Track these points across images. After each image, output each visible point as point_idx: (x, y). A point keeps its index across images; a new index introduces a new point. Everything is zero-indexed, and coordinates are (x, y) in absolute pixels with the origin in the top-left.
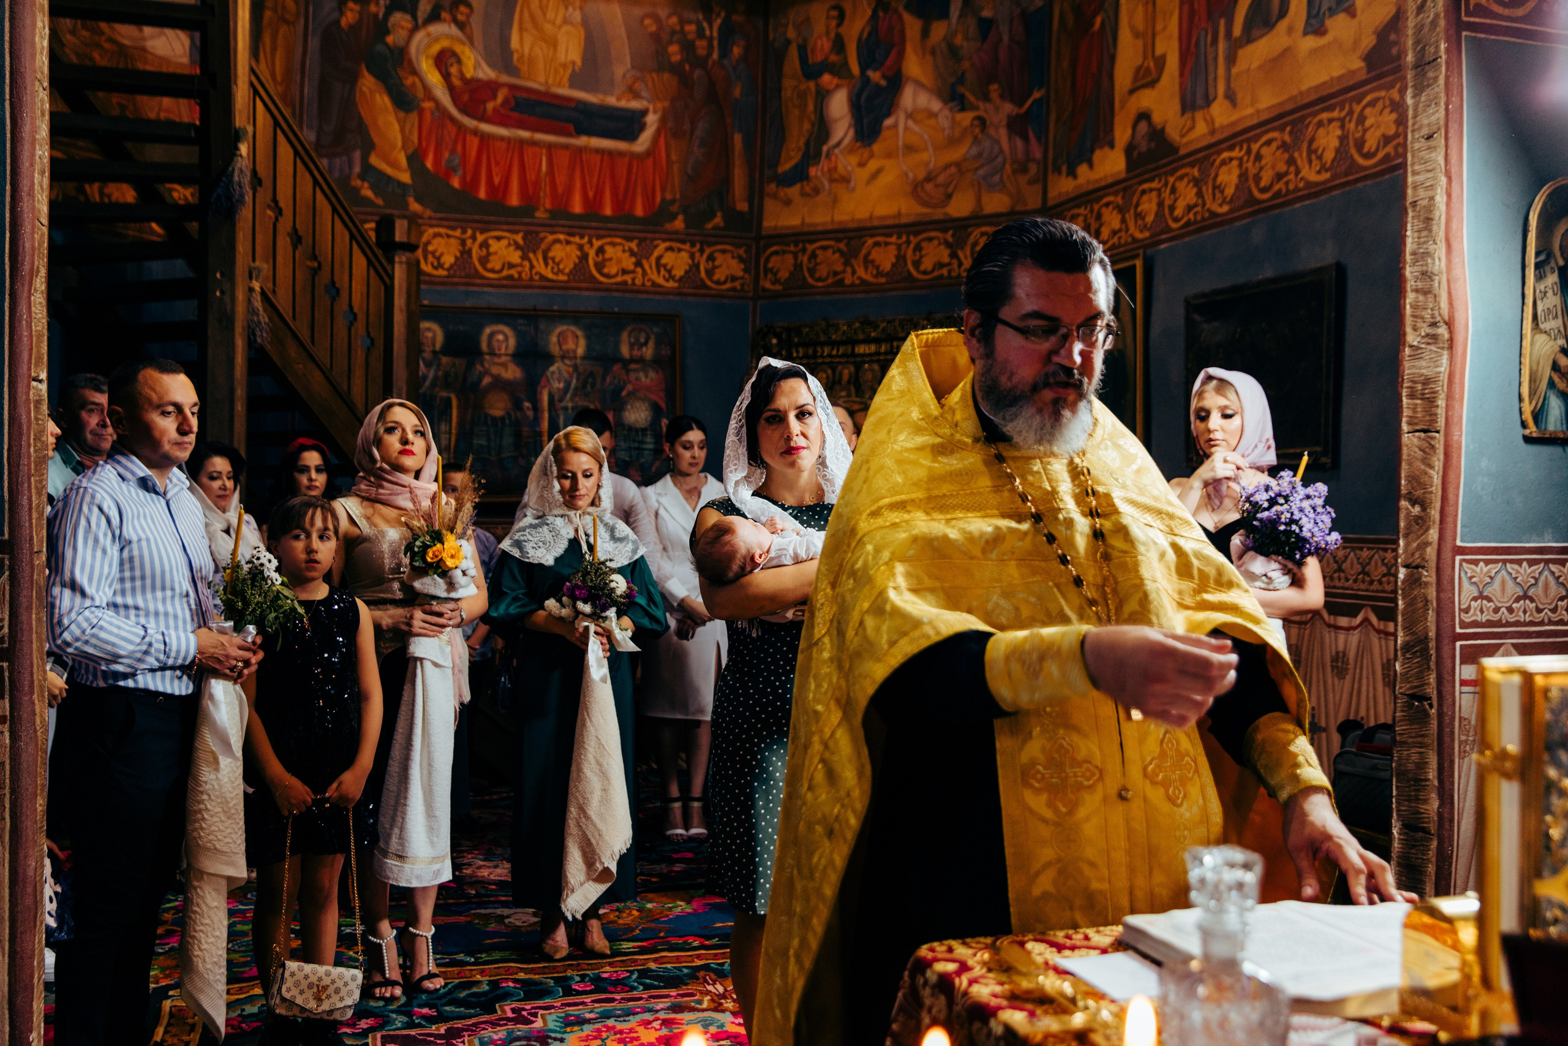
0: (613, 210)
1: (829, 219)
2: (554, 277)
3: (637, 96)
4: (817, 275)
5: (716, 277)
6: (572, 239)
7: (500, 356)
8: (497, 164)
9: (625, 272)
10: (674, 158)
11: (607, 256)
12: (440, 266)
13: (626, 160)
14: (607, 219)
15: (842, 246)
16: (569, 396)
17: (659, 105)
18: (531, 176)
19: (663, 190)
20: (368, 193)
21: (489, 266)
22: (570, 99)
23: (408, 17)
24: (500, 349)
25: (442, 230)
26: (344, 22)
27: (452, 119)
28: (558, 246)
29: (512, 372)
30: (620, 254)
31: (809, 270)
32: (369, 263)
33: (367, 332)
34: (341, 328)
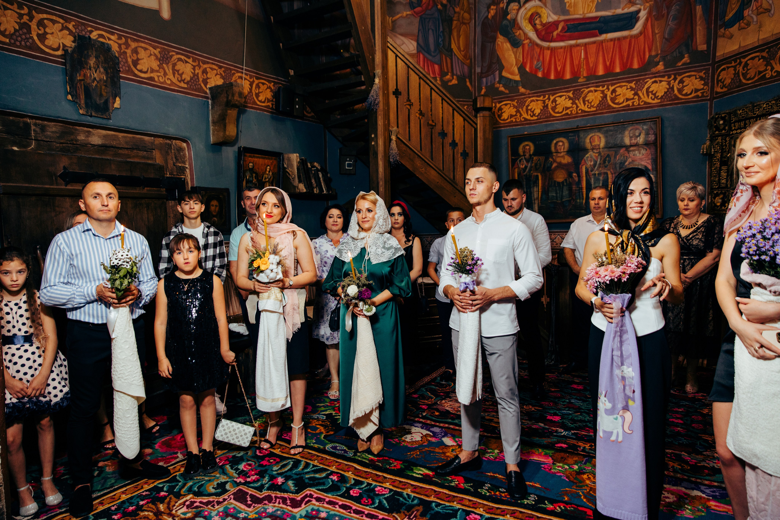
0: (621, 69)
1: (756, 40)
2: (589, 110)
3: (634, 4)
4: (748, 76)
5: (684, 92)
6: (598, 89)
7: (561, 153)
8: (559, 60)
9: (628, 100)
10: (657, 32)
11: (617, 94)
12: (534, 115)
13: (628, 40)
14: (618, 74)
15: (765, 54)
16: (596, 168)
17: (648, 5)
18: (576, 62)
19: (650, 51)
20: (502, 89)
21: (556, 111)
22: (596, 18)
23: (517, 4)
24: (561, 150)
25: (534, 98)
26: (490, 16)
27: (537, 45)
28: (590, 94)
29: (567, 160)
30: (624, 91)
31: (743, 74)
32: (464, 119)
33: (464, 151)
34: (448, 150)
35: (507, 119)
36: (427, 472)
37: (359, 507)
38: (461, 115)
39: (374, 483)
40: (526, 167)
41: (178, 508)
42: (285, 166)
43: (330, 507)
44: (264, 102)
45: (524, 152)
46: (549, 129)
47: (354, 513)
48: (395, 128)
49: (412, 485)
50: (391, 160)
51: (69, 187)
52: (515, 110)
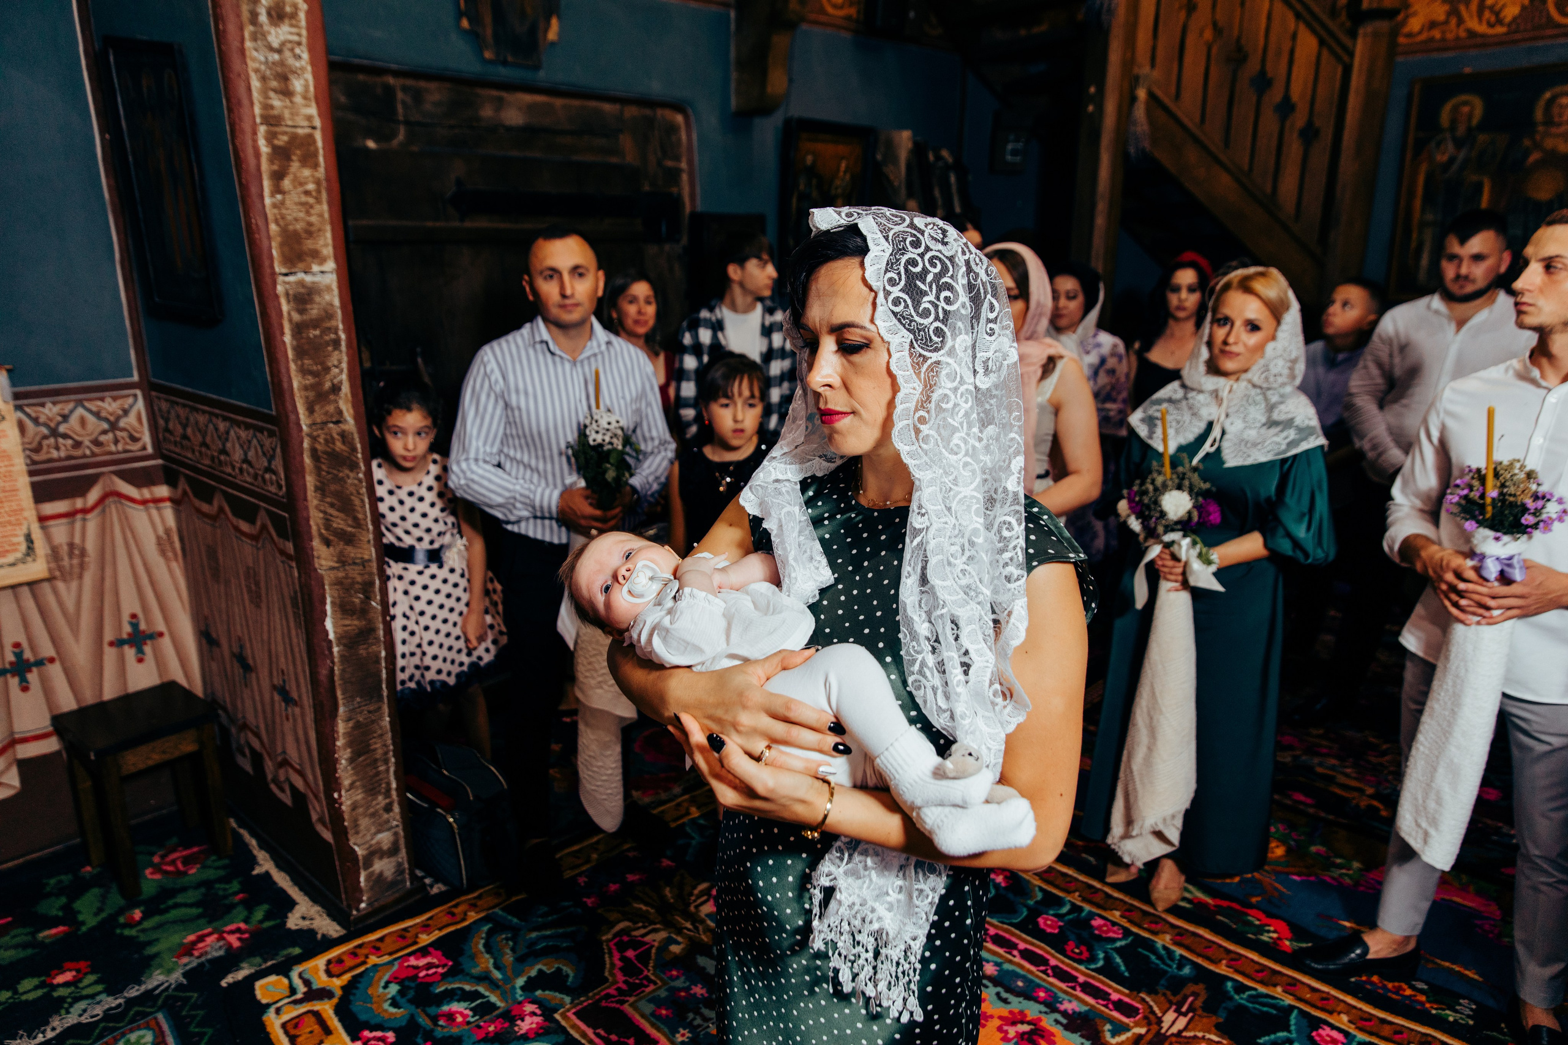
7: (1559, 125)
12: (1500, 22)
24: (1561, 116)
32: (1322, 43)
33: (1310, 123)
34: (1269, 122)
35: (1420, 32)
36: (1200, 895)
37: (1063, 962)
38: (1314, 31)
39: (1087, 908)
40: (1452, 160)
41: (699, 901)
42: (879, 157)
43: (1001, 951)
44: (841, 7)
45: (1454, 122)
46: (1537, 60)
47: (1055, 976)
48: (1146, 70)
49: (1173, 926)
50: (1132, 150)
51: (468, 224)
52: (1446, 7)
